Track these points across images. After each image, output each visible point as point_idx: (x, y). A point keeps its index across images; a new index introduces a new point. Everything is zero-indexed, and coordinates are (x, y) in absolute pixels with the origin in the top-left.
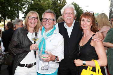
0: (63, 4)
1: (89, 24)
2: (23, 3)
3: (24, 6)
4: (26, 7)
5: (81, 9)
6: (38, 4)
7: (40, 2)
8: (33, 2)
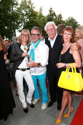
0: (58, 19)
1: (69, 36)
2: (19, 21)
3: (20, 25)
4: (21, 26)
5: (78, 23)
6: (34, 22)
7: (36, 19)
8: (28, 19)
